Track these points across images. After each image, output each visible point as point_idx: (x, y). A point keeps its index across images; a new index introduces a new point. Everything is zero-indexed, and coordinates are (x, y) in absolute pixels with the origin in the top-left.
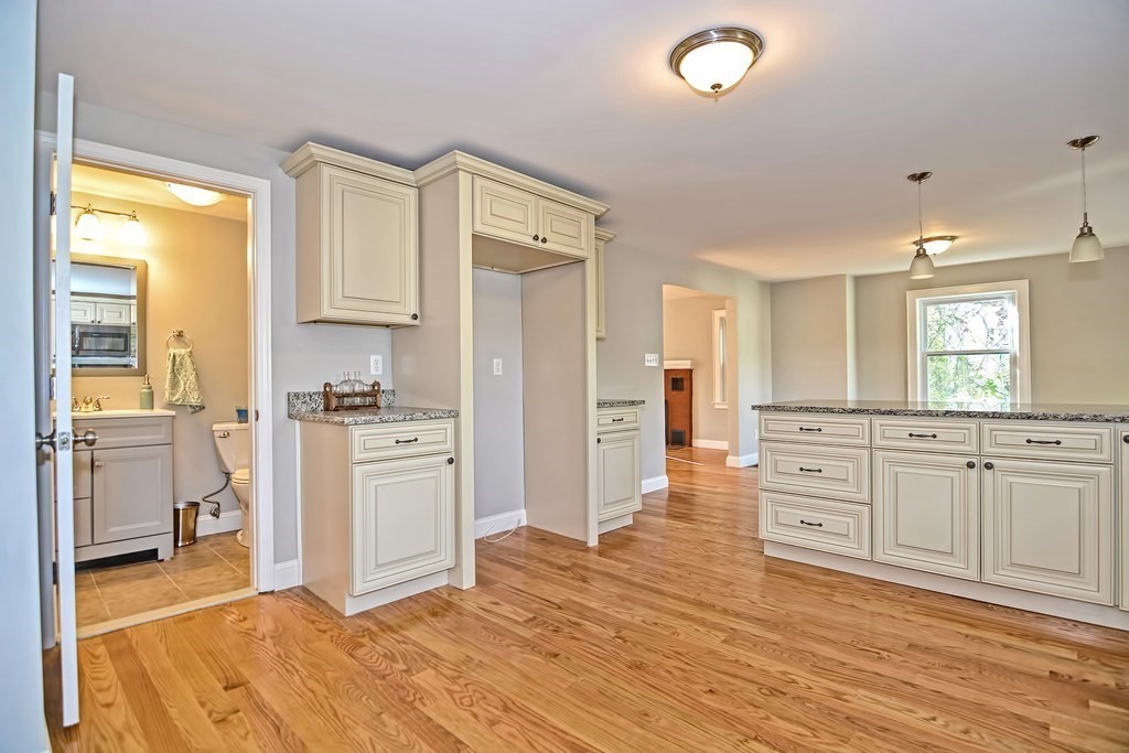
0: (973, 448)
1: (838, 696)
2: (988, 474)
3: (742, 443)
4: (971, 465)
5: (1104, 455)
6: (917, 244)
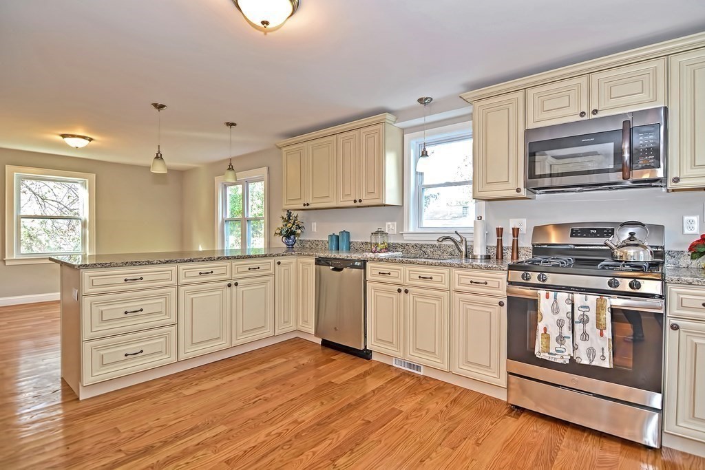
1: (295, 422)
2: (235, 288)
4: (229, 285)
5: (272, 271)
6: (64, 136)
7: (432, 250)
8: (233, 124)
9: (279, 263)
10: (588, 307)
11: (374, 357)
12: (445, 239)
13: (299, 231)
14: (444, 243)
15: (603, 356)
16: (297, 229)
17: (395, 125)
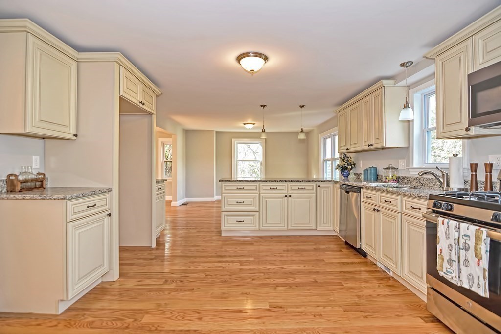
0: (286, 191)
2: (289, 198)
3: (178, 196)
4: (286, 196)
5: (314, 191)
6: (244, 124)
7: (427, 182)
8: (303, 106)
9: (319, 186)
10: (469, 236)
11: (369, 257)
12: (425, 173)
13: (350, 167)
14: (424, 176)
15: (479, 284)
16: (348, 165)
17: (395, 85)
